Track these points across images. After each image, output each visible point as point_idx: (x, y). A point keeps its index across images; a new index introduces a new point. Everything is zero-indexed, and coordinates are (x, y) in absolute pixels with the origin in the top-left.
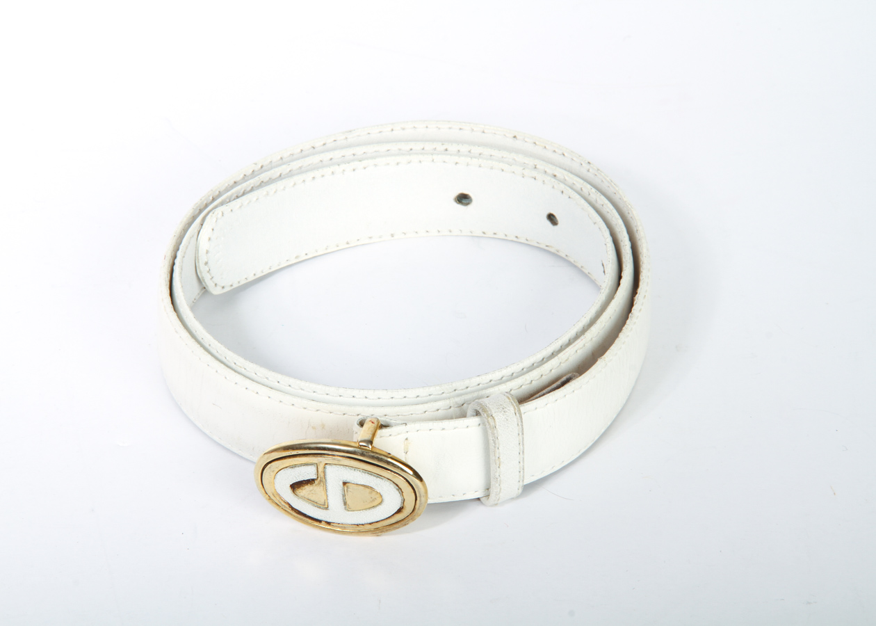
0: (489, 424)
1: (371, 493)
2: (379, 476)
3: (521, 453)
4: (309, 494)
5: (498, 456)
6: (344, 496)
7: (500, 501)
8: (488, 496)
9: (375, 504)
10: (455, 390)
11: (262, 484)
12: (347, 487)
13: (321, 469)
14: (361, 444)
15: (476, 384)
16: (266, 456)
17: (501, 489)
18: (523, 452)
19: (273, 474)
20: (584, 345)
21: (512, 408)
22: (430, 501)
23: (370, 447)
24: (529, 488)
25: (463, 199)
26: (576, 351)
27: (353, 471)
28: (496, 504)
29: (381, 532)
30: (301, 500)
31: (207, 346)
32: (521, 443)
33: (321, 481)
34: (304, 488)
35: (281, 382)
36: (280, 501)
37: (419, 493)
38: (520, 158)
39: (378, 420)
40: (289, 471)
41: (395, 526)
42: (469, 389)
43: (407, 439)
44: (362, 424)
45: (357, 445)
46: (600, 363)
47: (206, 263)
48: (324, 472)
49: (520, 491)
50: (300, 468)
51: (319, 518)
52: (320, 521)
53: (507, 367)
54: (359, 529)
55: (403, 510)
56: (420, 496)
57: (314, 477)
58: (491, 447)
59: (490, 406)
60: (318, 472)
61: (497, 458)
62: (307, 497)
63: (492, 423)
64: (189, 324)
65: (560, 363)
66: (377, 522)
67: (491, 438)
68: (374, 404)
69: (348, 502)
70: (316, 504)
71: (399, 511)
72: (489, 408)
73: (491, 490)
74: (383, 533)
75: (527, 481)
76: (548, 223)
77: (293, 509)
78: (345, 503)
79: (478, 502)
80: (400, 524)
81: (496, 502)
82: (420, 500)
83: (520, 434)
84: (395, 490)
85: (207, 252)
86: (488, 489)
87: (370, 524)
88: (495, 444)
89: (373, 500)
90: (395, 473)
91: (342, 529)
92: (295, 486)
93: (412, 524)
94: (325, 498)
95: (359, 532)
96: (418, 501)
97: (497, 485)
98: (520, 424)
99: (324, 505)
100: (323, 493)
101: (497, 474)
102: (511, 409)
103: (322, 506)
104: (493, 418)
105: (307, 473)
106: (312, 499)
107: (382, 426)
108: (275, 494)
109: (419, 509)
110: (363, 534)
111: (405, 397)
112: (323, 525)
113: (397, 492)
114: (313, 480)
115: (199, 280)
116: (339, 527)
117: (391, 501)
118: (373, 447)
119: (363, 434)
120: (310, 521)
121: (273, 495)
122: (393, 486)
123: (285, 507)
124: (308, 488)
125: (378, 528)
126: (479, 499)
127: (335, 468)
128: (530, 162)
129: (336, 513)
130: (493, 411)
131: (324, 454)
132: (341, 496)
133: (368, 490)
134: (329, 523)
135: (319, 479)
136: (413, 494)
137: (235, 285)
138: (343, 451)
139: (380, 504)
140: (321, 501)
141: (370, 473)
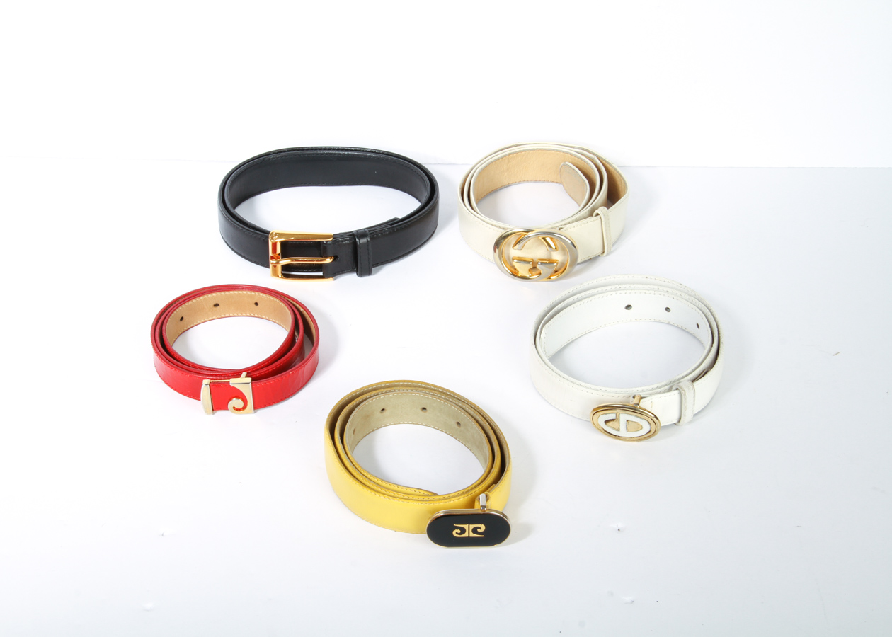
0: (682, 391)
1: (638, 425)
2: (642, 418)
4: (612, 425)
8: (680, 421)
11: (593, 421)
12: (628, 422)
14: (634, 405)
16: (595, 410)
19: (598, 417)
22: (662, 425)
25: (628, 307)
27: (631, 416)
30: (608, 427)
33: (617, 420)
36: (600, 427)
37: (657, 422)
38: (652, 287)
39: (641, 396)
40: (604, 416)
41: (646, 438)
43: (651, 403)
44: (634, 397)
48: (619, 416)
50: (609, 414)
51: (616, 434)
52: (616, 436)
54: (632, 439)
60: (616, 416)
66: (639, 436)
67: (683, 398)
68: (638, 390)
69: (628, 428)
70: (614, 429)
71: (649, 432)
74: (641, 441)
80: (648, 437)
86: (680, 419)
87: (637, 437)
89: (638, 428)
90: (647, 416)
91: (624, 439)
92: (606, 422)
93: (653, 438)
94: (619, 427)
95: (632, 440)
96: (657, 429)
98: (693, 389)
100: (618, 425)
103: (617, 430)
104: (683, 388)
105: (612, 416)
106: (613, 427)
107: (642, 398)
108: (598, 425)
109: (657, 431)
112: (618, 438)
114: (614, 419)
117: (646, 428)
118: (639, 406)
119: (635, 401)
120: (612, 436)
122: (646, 422)
123: (602, 430)
124: (611, 423)
125: (639, 439)
126: (675, 424)
127: (623, 415)
128: (656, 287)
129: (623, 433)
130: (683, 386)
131: (619, 409)
132: (626, 426)
133: (636, 424)
134: (620, 437)
136: (654, 423)
138: (627, 408)
139: (641, 429)
140: (617, 428)
141: (638, 417)
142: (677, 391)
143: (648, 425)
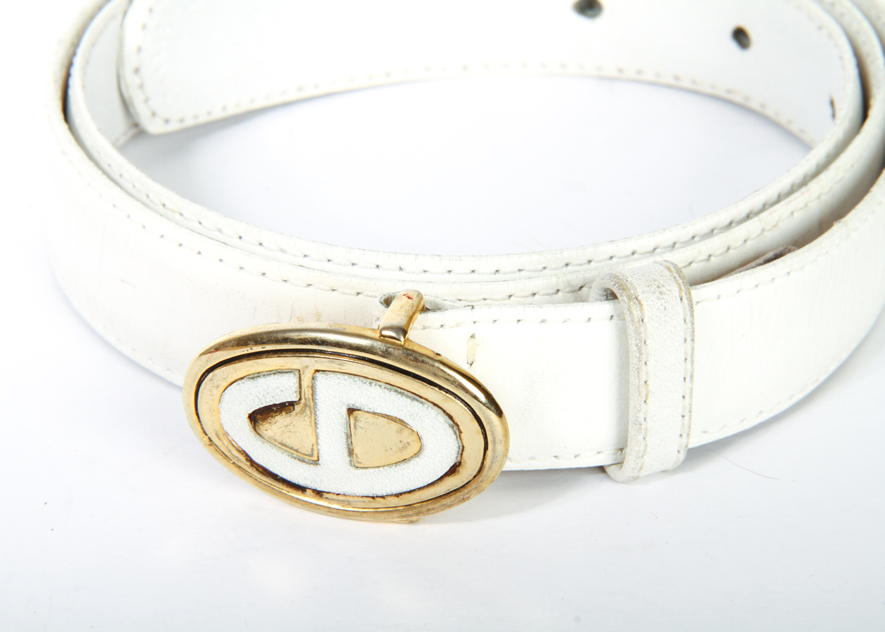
0: (631, 313)
1: (400, 432)
2: (418, 397)
3: (688, 379)
4: (283, 433)
5: (644, 378)
6: (349, 436)
7: (643, 473)
8: (620, 463)
9: (406, 455)
10: (567, 265)
11: (197, 414)
12: (356, 419)
13: (306, 382)
14: (385, 333)
15: (608, 256)
16: (205, 357)
17: (646, 446)
18: (692, 376)
19: (217, 393)
20: (806, 206)
21: (675, 288)
22: (508, 466)
23: (402, 339)
24: (696, 455)
26: (792, 213)
27: (366, 386)
28: (635, 479)
29: (418, 514)
30: (268, 445)
31: (117, 177)
32: (689, 359)
33: (305, 405)
34: (273, 420)
35: (244, 237)
36: (230, 447)
37: (493, 434)
39: (420, 296)
40: (247, 384)
41: (445, 501)
42: (593, 264)
43: (472, 337)
44: (387, 302)
45: (377, 335)
46: (838, 229)
47: (137, 71)
48: (313, 388)
49: (682, 456)
50: (268, 378)
51: (302, 483)
52: (302, 489)
53: (664, 230)
54: (377, 507)
55: (461, 469)
56: (494, 442)
57: (294, 398)
58: (633, 361)
59: (634, 282)
60: (300, 385)
61: (642, 383)
62: (279, 439)
63: (636, 313)
64: (89, 143)
65: (763, 230)
66: (410, 492)
67: (633, 341)
69: (356, 451)
70: (295, 454)
71: (453, 470)
72: (632, 284)
73: (628, 450)
74: (422, 517)
75: (695, 442)
76: (733, 46)
77: (253, 463)
78: (351, 452)
79: (601, 475)
80: (453, 498)
81: (636, 474)
82: (494, 451)
83: (689, 339)
84: (446, 426)
85: (139, 50)
86: (621, 450)
87: (397, 495)
88: (641, 354)
89: (404, 448)
90: (447, 391)
91: (344, 506)
92: (259, 417)
93: (476, 501)
94: (314, 441)
95: (376, 513)
96: (489, 452)
97: (640, 437)
98: (688, 319)
99: (311, 455)
100: (310, 430)
101: (642, 416)
102: (673, 290)
103: (307, 458)
104: (640, 303)
105: (280, 389)
106: (289, 442)
107: (427, 308)
108: (220, 434)
109: (490, 468)
110: (383, 516)
111: (473, 271)
112: (309, 498)
113: (450, 431)
114: (292, 404)
115: (126, 105)
116: (339, 502)
117: (439, 449)
118: (407, 340)
119: (394, 316)
120: (285, 489)
121: (217, 435)
122: (442, 418)
123: (239, 460)
124: (281, 420)
125: (412, 506)
126: (602, 469)
127: (333, 379)
129: (333, 471)
130: (639, 290)
131: (314, 351)
132: (344, 437)
133: (395, 426)
134: (319, 493)
135: (303, 401)
136: (481, 436)
137: (189, 122)
138: (351, 347)
139: (417, 454)
140: (306, 449)
141: (400, 390)
142: (607, 307)
143: (450, 434)
